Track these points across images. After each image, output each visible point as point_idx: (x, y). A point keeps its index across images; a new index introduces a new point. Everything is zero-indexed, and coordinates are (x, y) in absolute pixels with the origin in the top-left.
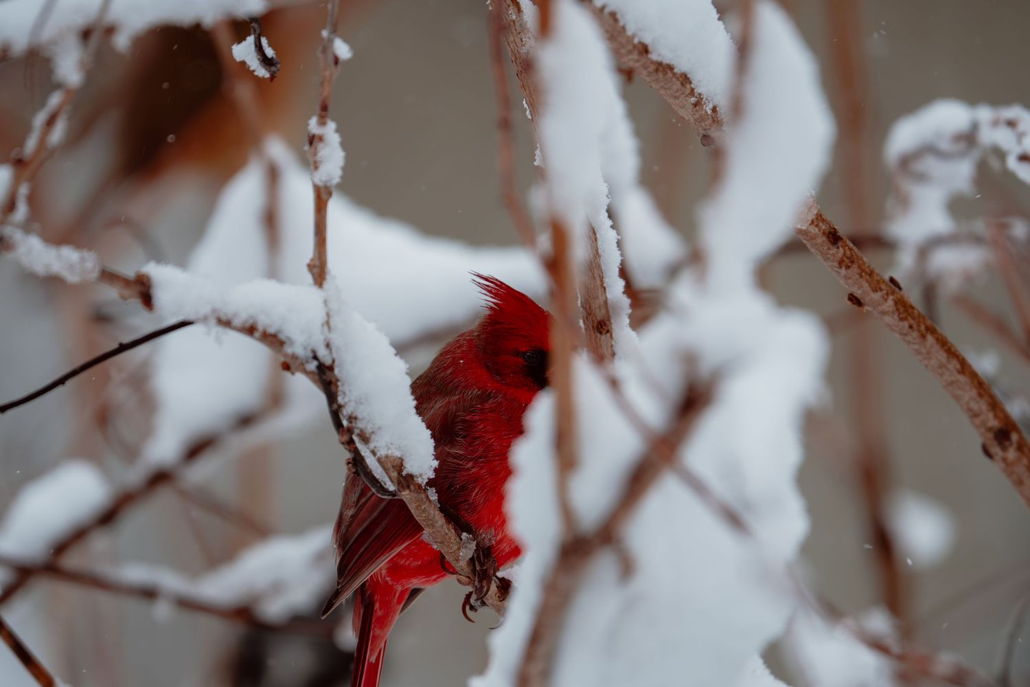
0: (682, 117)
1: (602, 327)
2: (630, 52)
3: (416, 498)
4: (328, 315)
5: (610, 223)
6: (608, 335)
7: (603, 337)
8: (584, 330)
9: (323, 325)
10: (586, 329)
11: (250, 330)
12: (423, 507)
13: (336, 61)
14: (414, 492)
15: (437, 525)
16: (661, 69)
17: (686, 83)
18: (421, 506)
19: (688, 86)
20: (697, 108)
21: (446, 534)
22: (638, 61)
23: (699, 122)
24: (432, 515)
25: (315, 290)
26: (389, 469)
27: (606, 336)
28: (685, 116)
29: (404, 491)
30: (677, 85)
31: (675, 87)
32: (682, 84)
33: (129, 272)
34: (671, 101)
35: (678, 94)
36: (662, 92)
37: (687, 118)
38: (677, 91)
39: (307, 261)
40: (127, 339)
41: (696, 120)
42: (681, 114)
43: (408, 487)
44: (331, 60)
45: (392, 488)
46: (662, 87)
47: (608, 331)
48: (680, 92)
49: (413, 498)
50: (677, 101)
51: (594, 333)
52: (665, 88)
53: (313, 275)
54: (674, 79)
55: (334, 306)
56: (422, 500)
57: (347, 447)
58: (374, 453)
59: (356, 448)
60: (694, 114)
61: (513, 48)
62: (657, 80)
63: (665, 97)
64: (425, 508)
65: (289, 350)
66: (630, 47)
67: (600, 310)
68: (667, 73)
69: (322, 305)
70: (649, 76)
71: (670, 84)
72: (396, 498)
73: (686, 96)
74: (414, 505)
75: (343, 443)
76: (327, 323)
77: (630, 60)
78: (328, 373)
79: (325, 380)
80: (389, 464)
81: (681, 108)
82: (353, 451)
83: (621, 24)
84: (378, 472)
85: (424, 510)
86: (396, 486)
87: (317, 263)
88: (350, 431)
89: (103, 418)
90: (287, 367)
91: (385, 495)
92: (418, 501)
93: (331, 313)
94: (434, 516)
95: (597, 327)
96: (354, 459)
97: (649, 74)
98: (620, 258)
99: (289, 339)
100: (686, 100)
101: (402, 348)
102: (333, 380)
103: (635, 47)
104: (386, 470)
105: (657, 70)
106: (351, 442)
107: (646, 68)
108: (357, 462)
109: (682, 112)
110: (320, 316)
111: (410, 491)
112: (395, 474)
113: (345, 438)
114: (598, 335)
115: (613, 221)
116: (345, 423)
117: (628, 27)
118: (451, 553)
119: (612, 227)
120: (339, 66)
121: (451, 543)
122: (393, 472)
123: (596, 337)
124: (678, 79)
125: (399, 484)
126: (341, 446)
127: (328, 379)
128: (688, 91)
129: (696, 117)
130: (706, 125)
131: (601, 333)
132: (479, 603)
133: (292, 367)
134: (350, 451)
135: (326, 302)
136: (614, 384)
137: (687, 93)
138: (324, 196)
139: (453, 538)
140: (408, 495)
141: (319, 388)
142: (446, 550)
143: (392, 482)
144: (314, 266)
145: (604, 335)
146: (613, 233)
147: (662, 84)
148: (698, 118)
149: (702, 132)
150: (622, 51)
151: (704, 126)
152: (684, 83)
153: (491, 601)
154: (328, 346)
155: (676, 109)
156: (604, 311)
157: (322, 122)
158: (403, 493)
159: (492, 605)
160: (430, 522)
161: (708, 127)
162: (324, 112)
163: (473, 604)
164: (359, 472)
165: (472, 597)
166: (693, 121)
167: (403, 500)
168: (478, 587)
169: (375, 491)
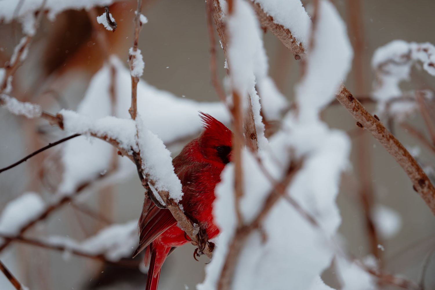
0: (287, 48)
1: (253, 136)
2: (265, 20)
4: (137, 131)
5: (256, 92)
9: (135, 136)
10: (246, 137)
11: (105, 138)
12: (177, 212)
13: (141, 24)
15: (183, 220)
16: (278, 27)
19: (289, 34)
20: (293, 43)
21: (187, 224)
22: (268, 24)
23: (294, 50)
24: (181, 216)
25: (132, 121)
26: (163, 196)
28: (288, 47)
30: (285, 34)
31: (284, 35)
32: (287, 34)
33: (54, 114)
34: (282, 40)
35: (285, 38)
36: (279, 37)
38: (285, 37)
39: (129, 108)
40: (52, 142)
41: (293, 49)
43: (171, 204)
44: (139, 23)
45: (164, 204)
46: (278, 35)
47: (255, 138)
48: (286, 37)
49: (173, 209)
50: (285, 41)
51: (249, 139)
52: (280, 35)
53: (131, 114)
54: (284, 32)
55: (140, 127)
56: (177, 209)
57: (145, 187)
58: (156, 190)
59: (149, 188)
61: (215, 18)
62: (276, 32)
63: (280, 39)
65: (121, 146)
66: (265, 18)
68: (281, 29)
71: (282, 33)
73: (289, 39)
75: (143, 186)
76: (137, 135)
77: (265, 23)
78: (137, 156)
79: (136, 159)
80: (163, 194)
81: (287, 43)
83: (262, 8)
84: (158, 198)
85: (178, 214)
86: (166, 203)
87: (133, 109)
88: (147, 180)
89: (42, 174)
90: (120, 153)
92: (175, 210)
93: (139, 131)
94: (182, 216)
95: (251, 136)
96: (148, 192)
97: (273, 29)
98: (260, 107)
99: (121, 141)
101: (168, 145)
102: (140, 159)
103: (267, 18)
104: (161, 197)
105: (276, 28)
106: (147, 185)
107: (272, 27)
108: (149, 193)
109: (287, 46)
110: (134, 132)
111: (172, 206)
112: (165, 199)
113: (145, 183)
114: (251, 140)
115: (257, 92)
116: (144, 177)
117: (264, 9)
118: (189, 232)
119: (257, 94)
120: (142, 26)
121: (189, 227)
127: (137, 159)
130: (297, 51)
132: (201, 253)
133: (122, 153)
134: (147, 189)
135: (136, 126)
136: (259, 161)
137: (289, 37)
138: (136, 81)
139: (190, 225)
140: (171, 207)
141: (134, 162)
142: (187, 230)
143: (164, 202)
144: (132, 111)
145: (254, 140)
146: (257, 97)
147: (279, 33)
148: (294, 48)
149: (295, 54)
150: (262, 20)
151: (296, 51)
152: (288, 33)
153: (206, 252)
154: (137, 144)
155: (284, 44)
156: (253, 130)
157: (135, 50)
158: (169, 207)
159: (207, 254)
160: (180, 219)
161: (298, 52)
162: (136, 46)
163: (198, 253)
164: (150, 198)
165: (198, 251)
166: (291, 49)
167: (168, 209)
168: (201, 246)
169: (156, 205)
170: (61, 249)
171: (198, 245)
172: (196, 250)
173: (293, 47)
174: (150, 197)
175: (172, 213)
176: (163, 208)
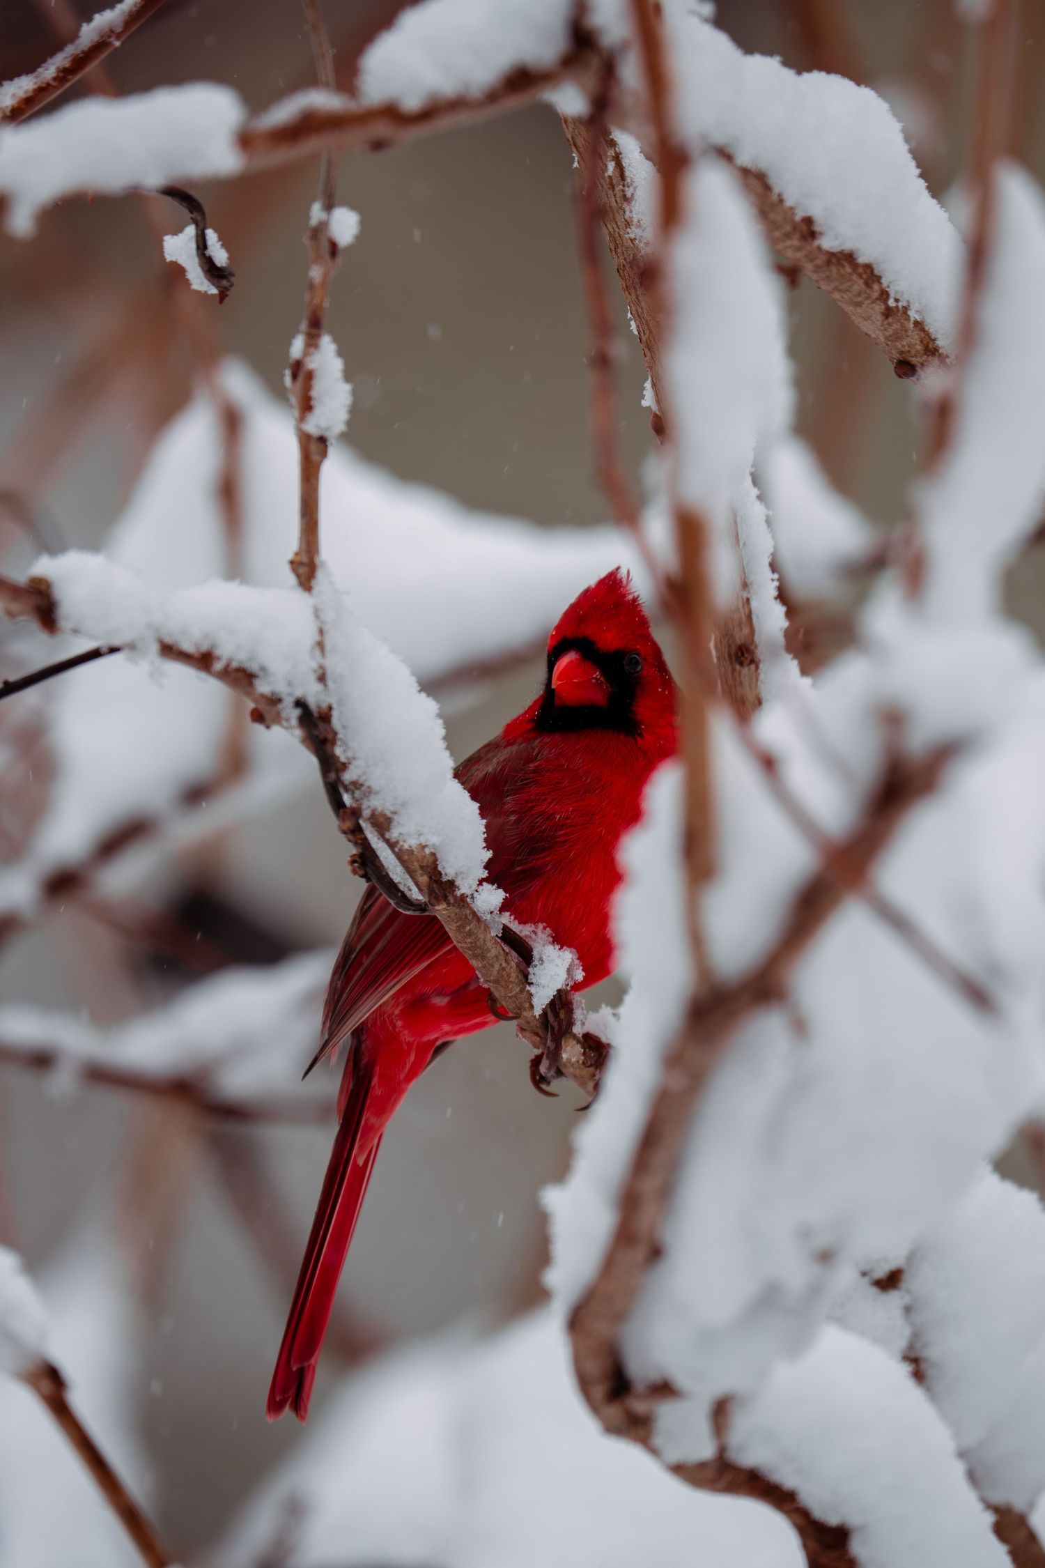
0: (867, 334)
1: (743, 654)
2: (788, 236)
3: (456, 914)
4: (321, 632)
5: (754, 492)
6: (753, 667)
7: (745, 670)
8: (715, 660)
9: (313, 648)
10: (719, 658)
11: (204, 661)
12: (468, 928)
13: (334, 248)
14: (453, 906)
15: (488, 955)
16: (834, 260)
17: (873, 282)
18: (464, 927)
19: (876, 287)
20: (890, 320)
21: (503, 969)
22: (799, 249)
23: (892, 341)
24: (481, 941)
25: (299, 596)
26: (415, 871)
27: (749, 669)
28: (870, 332)
29: (439, 905)
30: (859, 285)
31: (856, 288)
32: (867, 284)
33: (20, 575)
34: (849, 309)
35: (860, 299)
36: (837, 296)
37: (873, 335)
38: (859, 295)
39: (290, 556)
40: (13, 677)
41: (887, 338)
42: (865, 330)
43: (445, 898)
44: (325, 246)
45: (416, 895)
46: (836, 289)
47: (752, 661)
48: (863, 296)
49: (453, 915)
50: (859, 310)
51: (731, 663)
52: (840, 291)
53: (298, 576)
54: (854, 277)
55: (329, 616)
56: (466, 918)
57: (351, 837)
58: (392, 845)
59: (366, 839)
60: (885, 330)
61: (611, 230)
62: (828, 277)
63: (840, 304)
64: (470, 929)
65: (263, 687)
66: (788, 228)
67: (741, 629)
68: (843, 266)
69: (311, 617)
70: (815, 272)
71: (849, 284)
72: (426, 914)
73: (873, 302)
74: (454, 926)
75: (344, 832)
76: (321, 645)
77: (788, 247)
78: (321, 726)
79: (317, 737)
80: (416, 864)
81: (866, 320)
82: (361, 844)
83: (776, 190)
84: (396, 872)
85: (470, 934)
86: (427, 896)
87: (305, 559)
88: (356, 813)
90: (258, 716)
91: (409, 910)
92: (461, 919)
93: (326, 628)
94: (485, 941)
95: (736, 655)
96: (361, 856)
97: (817, 269)
98: (772, 544)
99: (263, 669)
100: (873, 309)
101: (433, 685)
102: (330, 737)
103: (795, 227)
104: (410, 872)
105: (828, 263)
106: (355, 832)
107: (812, 260)
108: (366, 862)
109: (866, 327)
110: (309, 635)
111: (448, 904)
112: (424, 879)
113: (348, 824)
114: (738, 667)
115: (759, 489)
116: (347, 799)
117: (785, 197)
118: (510, 997)
119: (760, 498)
120: (340, 260)
121: (511, 982)
122: (422, 875)
123: (734, 670)
124: (860, 276)
125: (431, 893)
126: (343, 836)
127: (322, 736)
128: (876, 295)
129: (887, 334)
130: (903, 346)
131: (741, 664)
132: (552, 1072)
133: (267, 716)
134: (356, 843)
135: (317, 613)
136: (768, 763)
137: (874, 297)
138: (316, 458)
139: (513, 975)
140: (445, 909)
141: (308, 748)
142: (503, 992)
143: (420, 890)
144: (301, 564)
145: (747, 668)
146: (758, 510)
147: (836, 284)
148: (890, 336)
149: (896, 355)
150: (777, 234)
151: (900, 346)
152: (870, 282)
153: (572, 1070)
154: (322, 678)
155: (856, 322)
156: (746, 631)
157: (312, 341)
158: (437, 908)
159: (575, 1076)
160: (479, 951)
161: (907, 348)
162: (314, 331)
163: (543, 1074)
164: (369, 875)
165: (542, 1064)
166: (882, 339)
167: (435, 917)
168: (552, 1047)
169: (392, 902)
170: (41, 1060)
171: (545, 1044)
172: (536, 1062)
173: (890, 332)
174: (370, 872)
175: (447, 930)
176: (417, 913)
